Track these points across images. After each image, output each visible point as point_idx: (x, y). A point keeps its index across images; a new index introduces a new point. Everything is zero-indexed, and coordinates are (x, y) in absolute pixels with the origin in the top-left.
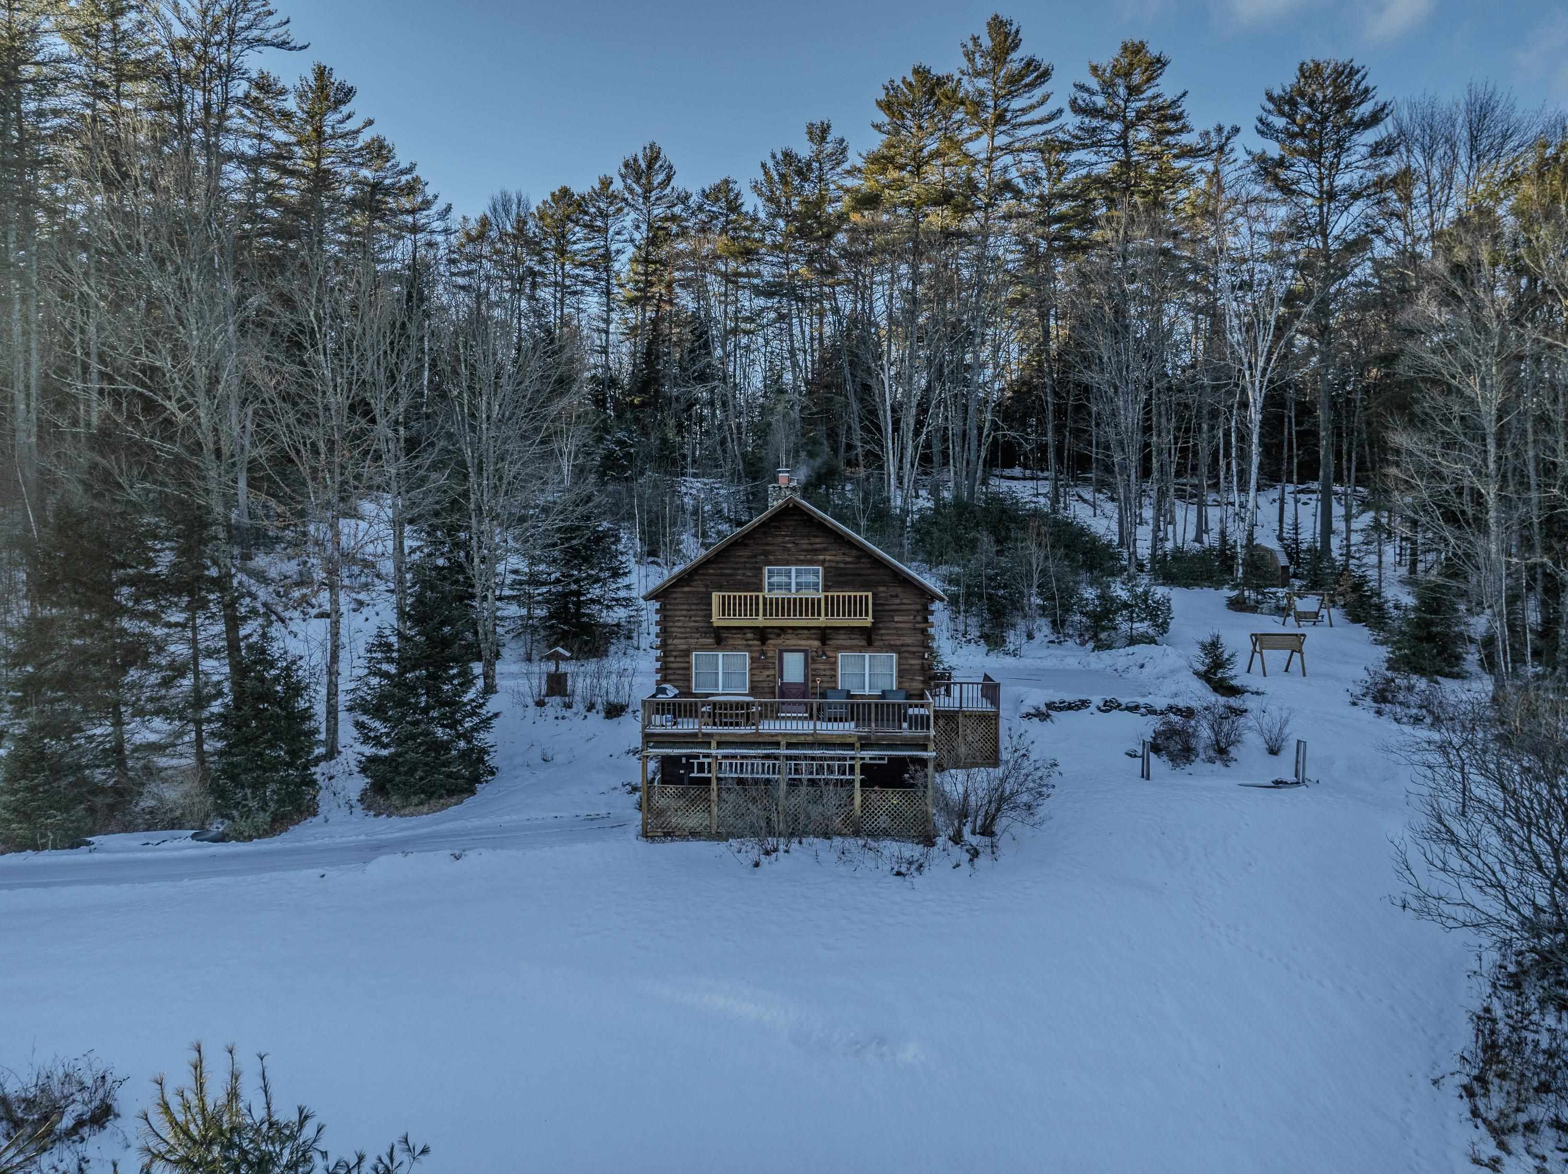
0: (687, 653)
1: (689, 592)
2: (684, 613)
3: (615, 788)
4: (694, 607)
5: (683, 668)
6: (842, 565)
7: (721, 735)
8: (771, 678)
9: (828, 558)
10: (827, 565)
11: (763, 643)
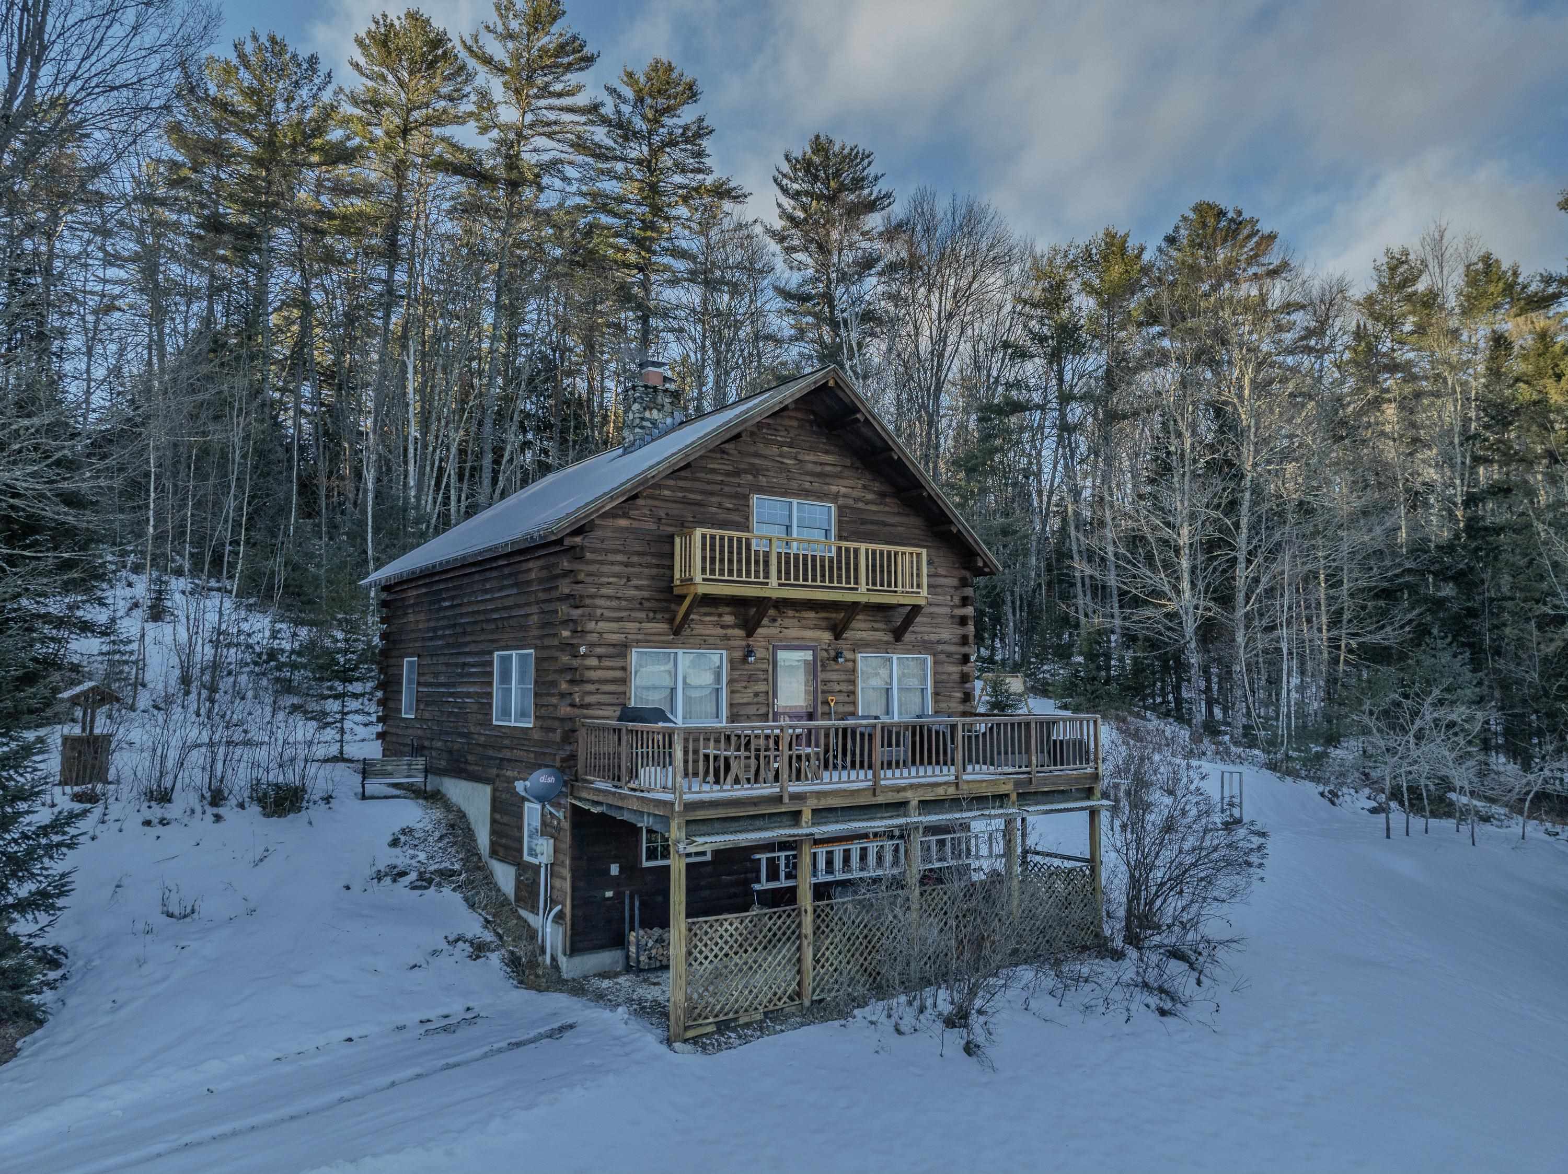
0: (622, 649)
1: (627, 529)
2: (617, 569)
3: (434, 953)
4: (635, 559)
5: (614, 681)
6: (861, 505)
7: (819, 794)
8: (761, 699)
9: (843, 490)
10: (841, 501)
11: (750, 634)
